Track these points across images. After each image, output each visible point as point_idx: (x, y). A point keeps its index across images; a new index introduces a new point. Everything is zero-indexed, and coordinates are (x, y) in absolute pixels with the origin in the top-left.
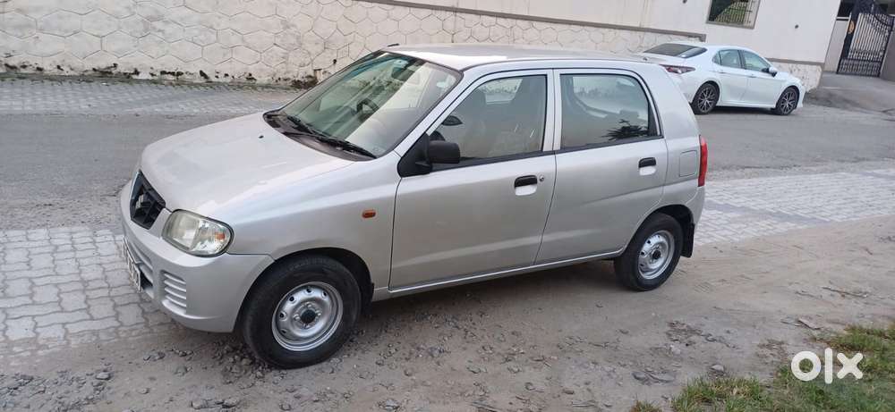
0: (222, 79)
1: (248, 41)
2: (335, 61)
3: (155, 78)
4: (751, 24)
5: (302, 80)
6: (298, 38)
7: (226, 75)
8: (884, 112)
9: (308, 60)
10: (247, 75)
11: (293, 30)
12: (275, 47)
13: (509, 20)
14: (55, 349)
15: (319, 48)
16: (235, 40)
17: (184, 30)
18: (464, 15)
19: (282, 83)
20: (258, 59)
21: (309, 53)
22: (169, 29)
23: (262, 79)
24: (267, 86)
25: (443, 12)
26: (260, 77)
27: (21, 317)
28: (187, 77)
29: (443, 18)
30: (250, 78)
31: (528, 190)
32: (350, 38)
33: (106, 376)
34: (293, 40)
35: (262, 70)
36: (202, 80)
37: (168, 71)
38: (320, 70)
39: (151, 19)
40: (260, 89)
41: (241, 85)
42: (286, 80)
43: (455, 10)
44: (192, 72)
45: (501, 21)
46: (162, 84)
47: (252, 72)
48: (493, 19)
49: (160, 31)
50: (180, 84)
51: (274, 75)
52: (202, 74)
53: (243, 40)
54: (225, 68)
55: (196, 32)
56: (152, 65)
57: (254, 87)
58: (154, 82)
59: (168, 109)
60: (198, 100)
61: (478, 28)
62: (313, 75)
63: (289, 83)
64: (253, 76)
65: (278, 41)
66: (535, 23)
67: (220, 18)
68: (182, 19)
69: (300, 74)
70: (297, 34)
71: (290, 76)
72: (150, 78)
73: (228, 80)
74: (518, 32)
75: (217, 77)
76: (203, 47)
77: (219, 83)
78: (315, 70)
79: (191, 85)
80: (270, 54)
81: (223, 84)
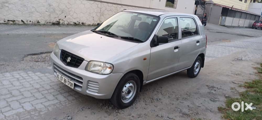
0: (29, 23)
1: (38, 10)
2: (65, 17)
3: (6, 22)
4: (176, 7)
5: (55, 22)
6: (54, 9)
7: (30, 21)
8: (208, 30)
9: (57, 16)
10: (37, 21)
11: (52, 7)
12: (46, 12)
13: (116, 5)
14: (45, 112)
15: (60, 12)
16: (33, 10)
17: (16, 7)
18: (104, 3)
19: (49, 23)
20: (41, 16)
21: (57, 14)
22: (10, 6)
23: (42, 22)
24: (44, 25)
25: (98, 2)
26: (41, 22)
27: (25, 102)
28: (17, 22)
29: (97, 4)
30: (38, 22)
31: (177, 50)
32: (70, 9)
33: (71, 118)
34: (52, 10)
35: (42, 19)
36: (22, 23)
37: (10, 20)
38: (61, 19)
39: (4, 3)
40: (42, 26)
41: (36, 24)
42: (50, 22)
43: (101, 2)
44: (18, 20)
45: (114, 5)
46: (9, 24)
47: (39, 20)
48: (111, 5)
49: (7, 7)
50: (15, 24)
51: (46, 21)
52: (22, 21)
53: (36, 10)
54: (30, 19)
55: (20, 7)
56: (5, 18)
57: (40, 25)
58: (6, 24)
59: (17, 32)
60: (25, 29)
61: (108, 7)
62: (58, 21)
63: (51, 24)
64: (39, 21)
65: (47, 10)
66: (123, 6)
67: (28, 3)
68: (15, 3)
69: (54, 21)
70: (53, 8)
71: (51, 21)
72: (4, 22)
73: (31, 23)
74: (118, 8)
75: (27, 22)
76: (22, 12)
77: (28, 24)
78: (59, 19)
79: (19, 24)
80: (45, 14)
81: (30, 24)
